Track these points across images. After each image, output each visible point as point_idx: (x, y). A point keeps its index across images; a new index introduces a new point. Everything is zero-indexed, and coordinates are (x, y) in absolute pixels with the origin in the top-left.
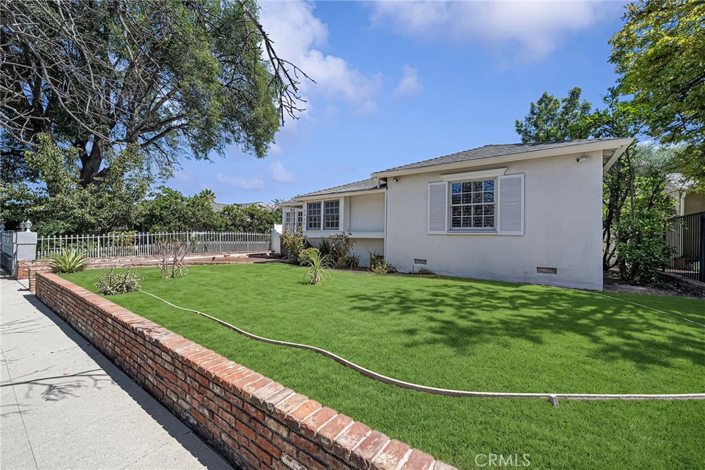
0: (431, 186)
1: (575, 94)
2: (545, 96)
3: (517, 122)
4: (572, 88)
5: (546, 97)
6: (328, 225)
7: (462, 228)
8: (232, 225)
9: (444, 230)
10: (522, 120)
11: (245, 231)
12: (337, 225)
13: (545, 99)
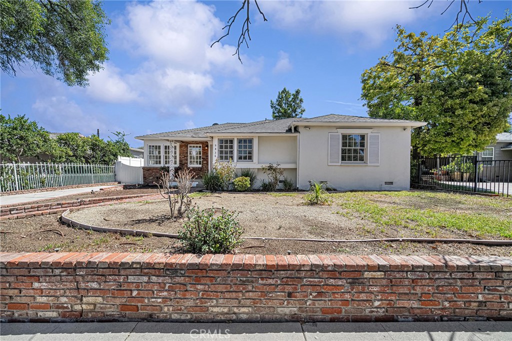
0: (330, 135)
1: (298, 92)
2: (285, 89)
3: (271, 101)
4: (297, 89)
5: (285, 91)
6: (240, 158)
7: (347, 162)
8: (73, 156)
9: (339, 162)
10: (274, 101)
11: (87, 162)
12: (250, 158)
13: (284, 91)
